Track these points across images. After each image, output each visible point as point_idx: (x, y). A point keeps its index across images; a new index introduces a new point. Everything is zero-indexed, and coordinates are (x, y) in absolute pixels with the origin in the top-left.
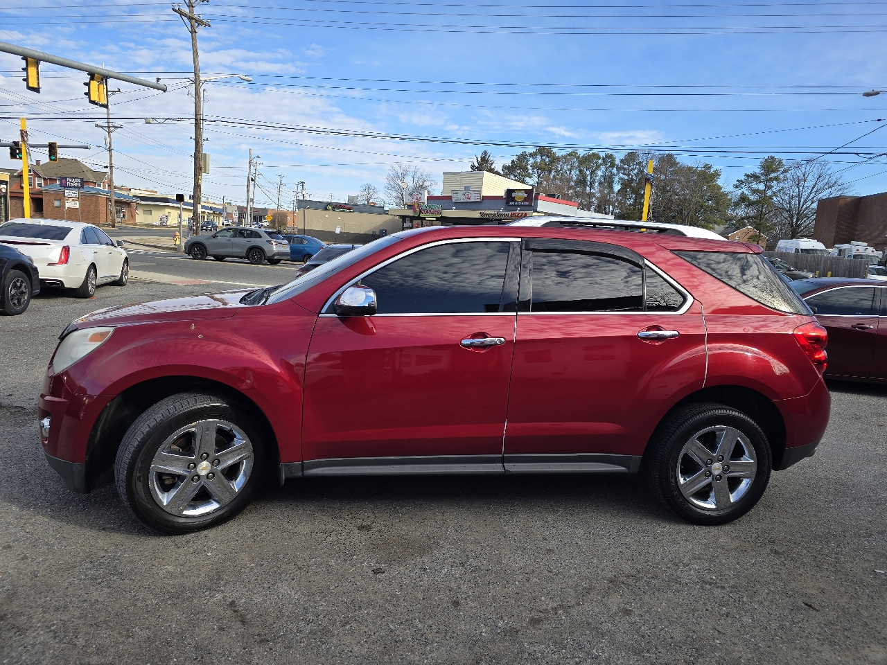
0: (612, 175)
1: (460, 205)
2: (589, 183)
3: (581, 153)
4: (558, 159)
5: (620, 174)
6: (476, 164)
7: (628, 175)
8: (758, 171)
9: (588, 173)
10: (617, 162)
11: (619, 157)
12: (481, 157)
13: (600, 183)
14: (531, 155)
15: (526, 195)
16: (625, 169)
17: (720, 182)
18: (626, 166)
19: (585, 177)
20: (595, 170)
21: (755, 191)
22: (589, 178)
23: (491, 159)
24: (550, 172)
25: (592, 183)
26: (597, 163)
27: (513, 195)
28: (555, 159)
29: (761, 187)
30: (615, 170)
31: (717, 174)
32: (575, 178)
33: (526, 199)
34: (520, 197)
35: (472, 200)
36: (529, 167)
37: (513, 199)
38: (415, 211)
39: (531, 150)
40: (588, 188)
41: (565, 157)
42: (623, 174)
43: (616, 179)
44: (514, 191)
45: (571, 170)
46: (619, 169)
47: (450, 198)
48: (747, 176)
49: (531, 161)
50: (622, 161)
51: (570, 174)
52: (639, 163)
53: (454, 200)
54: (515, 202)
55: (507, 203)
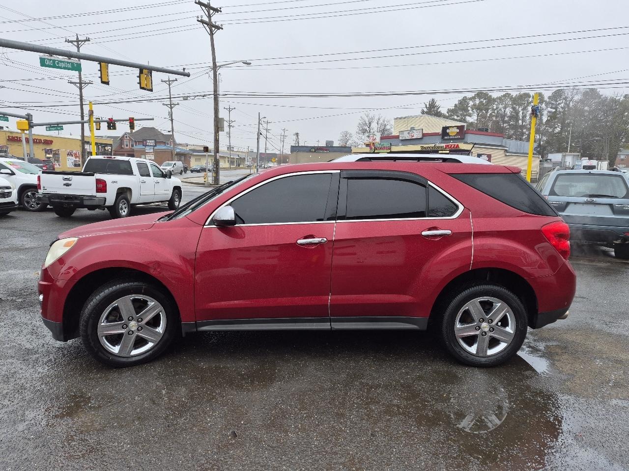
0: (542, 110)
1: (406, 141)
2: (521, 118)
3: (514, 94)
4: (494, 100)
5: (549, 108)
6: (425, 110)
7: (556, 108)
9: (520, 109)
10: (546, 99)
11: (547, 94)
12: (429, 104)
14: (471, 99)
15: (458, 131)
16: (553, 104)
18: (553, 102)
19: (517, 113)
20: (526, 107)
22: (521, 113)
23: (437, 104)
24: (487, 110)
25: (524, 116)
26: (528, 101)
27: (448, 131)
28: (490, 100)
30: (544, 105)
32: (509, 114)
33: (457, 134)
34: (452, 132)
35: (415, 137)
36: (469, 108)
37: (448, 134)
38: (371, 149)
39: (472, 95)
40: (520, 122)
41: (500, 98)
42: (551, 108)
43: (545, 112)
44: (448, 128)
45: (505, 108)
46: (547, 104)
47: (398, 137)
49: (471, 103)
50: (549, 98)
51: (505, 111)
52: (565, 99)
53: (401, 138)
54: (450, 136)
55: (443, 138)
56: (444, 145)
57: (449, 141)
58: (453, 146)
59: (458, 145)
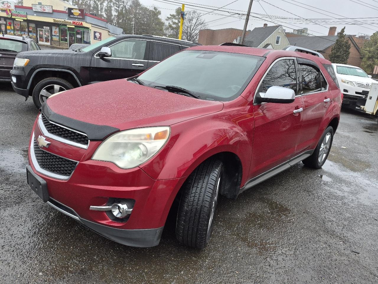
0: (111, 7)
1: (38, 13)
2: (100, 9)
5: (115, 7)
7: (119, 7)
8: (175, 14)
9: (99, 4)
13: (106, 10)
15: (80, 12)
16: (117, 4)
17: (159, 17)
18: (117, 3)
19: (97, 5)
20: (102, 3)
21: (174, 23)
22: (100, 6)
25: (102, 9)
27: (72, 11)
29: (176, 21)
30: (112, 4)
31: (159, 13)
32: (92, 6)
33: (80, 15)
34: (76, 13)
35: (47, 11)
37: (72, 14)
38: (8, 14)
40: (100, 12)
42: (116, 7)
43: (113, 9)
44: (72, 9)
47: (31, 8)
48: (171, 15)
51: (90, 3)
52: (123, 2)
53: (34, 10)
54: (74, 15)
55: (69, 16)
56: (72, 21)
57: (75, 19)
58: (78, 23)
59: (81, 23)
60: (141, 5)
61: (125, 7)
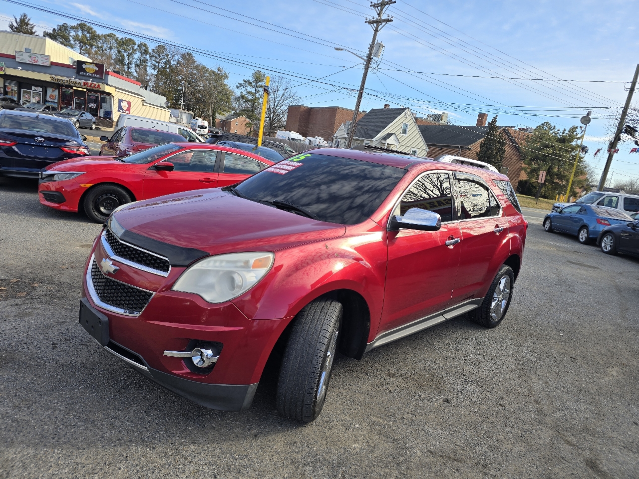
0: (145, 61)
1: (26, 66)
2: (126, 63)
3: (120, 36)
4: (98, 37)
5: (153, 61)
6: (15, 25)
7: (159, 63)
8: (251, 79)
9: (126, 55)
10: (150, 51)
12: (21, 19)
13: (137, 65)
14: (72, 28)
15: (97, 69)
16: (156, 57)
17: (225, 82)
18: (157, 55)
19: (123, 58)
20: (131, 54)
21: (250, 93)
22: (126, 59)
23: (31, 22)
24: (91, 46)
25: (129, 63)
26: (133, 48)
27: (84, 66)
28: (95, 37)
29: (253, 90)
30: (148, 57)
31: (225, 76)
32: (114, 57)
33: (96, 72)
34: (91, 69)
35: (40, 63)
36: (71, 38)
37: (84, 70)
40: (126, 67)
41: (105, 37)
42: (155, 61)
43: (149, 64)
44: (84, 63)
45: (111, 48)
46: (151, 56)
47: (14, 57)
48: (245, 81)
49: (73, 33)
50: (153, 50)
51: (110, 52)
52: (167, 55)
53: (17, 60)
54: (87, 72)
55: (78, 73)
56: (82, 82)
57: (87, 78)
58: (93, 85)
59: (99, 86)
60: (196, 62)
61: (170, 63)
